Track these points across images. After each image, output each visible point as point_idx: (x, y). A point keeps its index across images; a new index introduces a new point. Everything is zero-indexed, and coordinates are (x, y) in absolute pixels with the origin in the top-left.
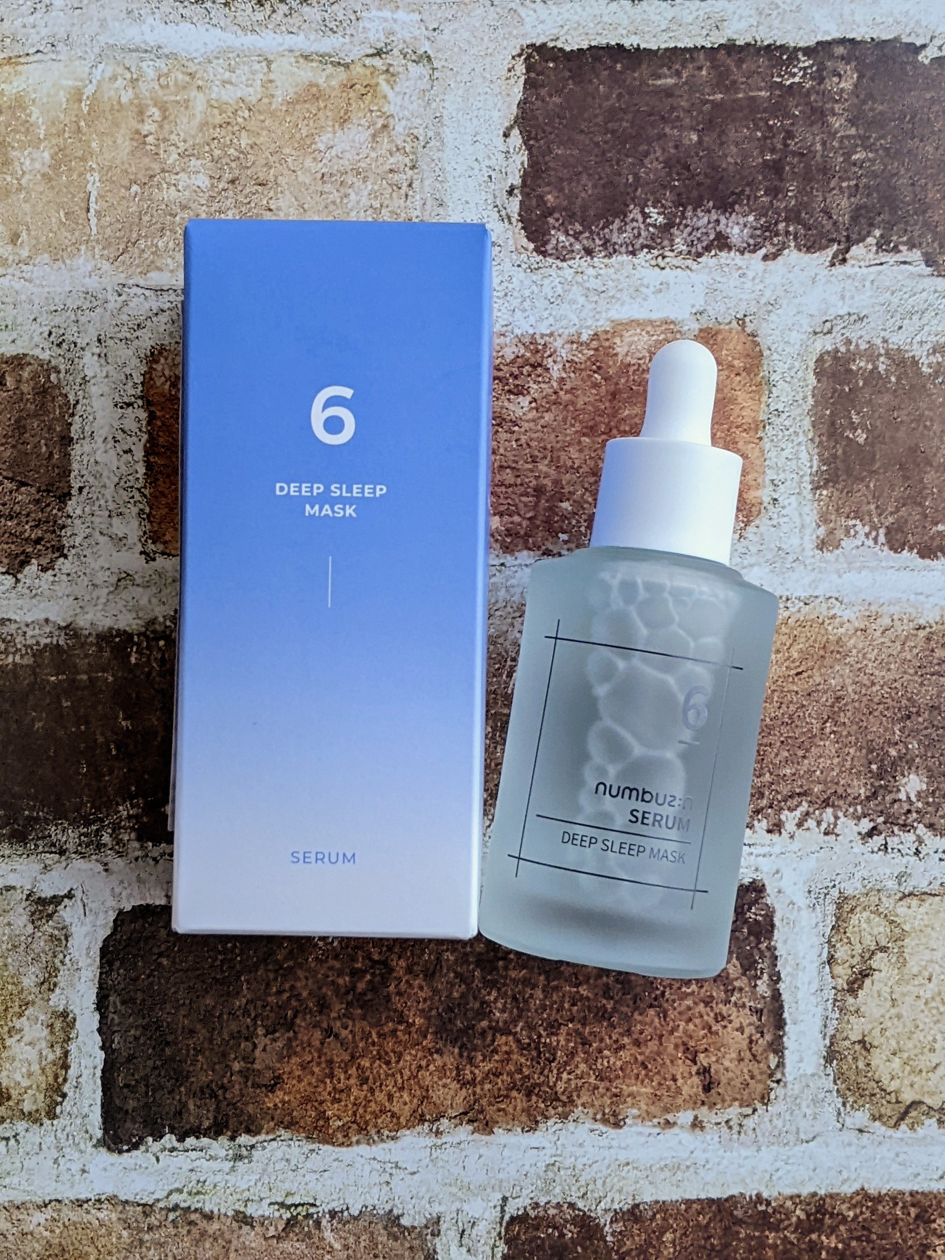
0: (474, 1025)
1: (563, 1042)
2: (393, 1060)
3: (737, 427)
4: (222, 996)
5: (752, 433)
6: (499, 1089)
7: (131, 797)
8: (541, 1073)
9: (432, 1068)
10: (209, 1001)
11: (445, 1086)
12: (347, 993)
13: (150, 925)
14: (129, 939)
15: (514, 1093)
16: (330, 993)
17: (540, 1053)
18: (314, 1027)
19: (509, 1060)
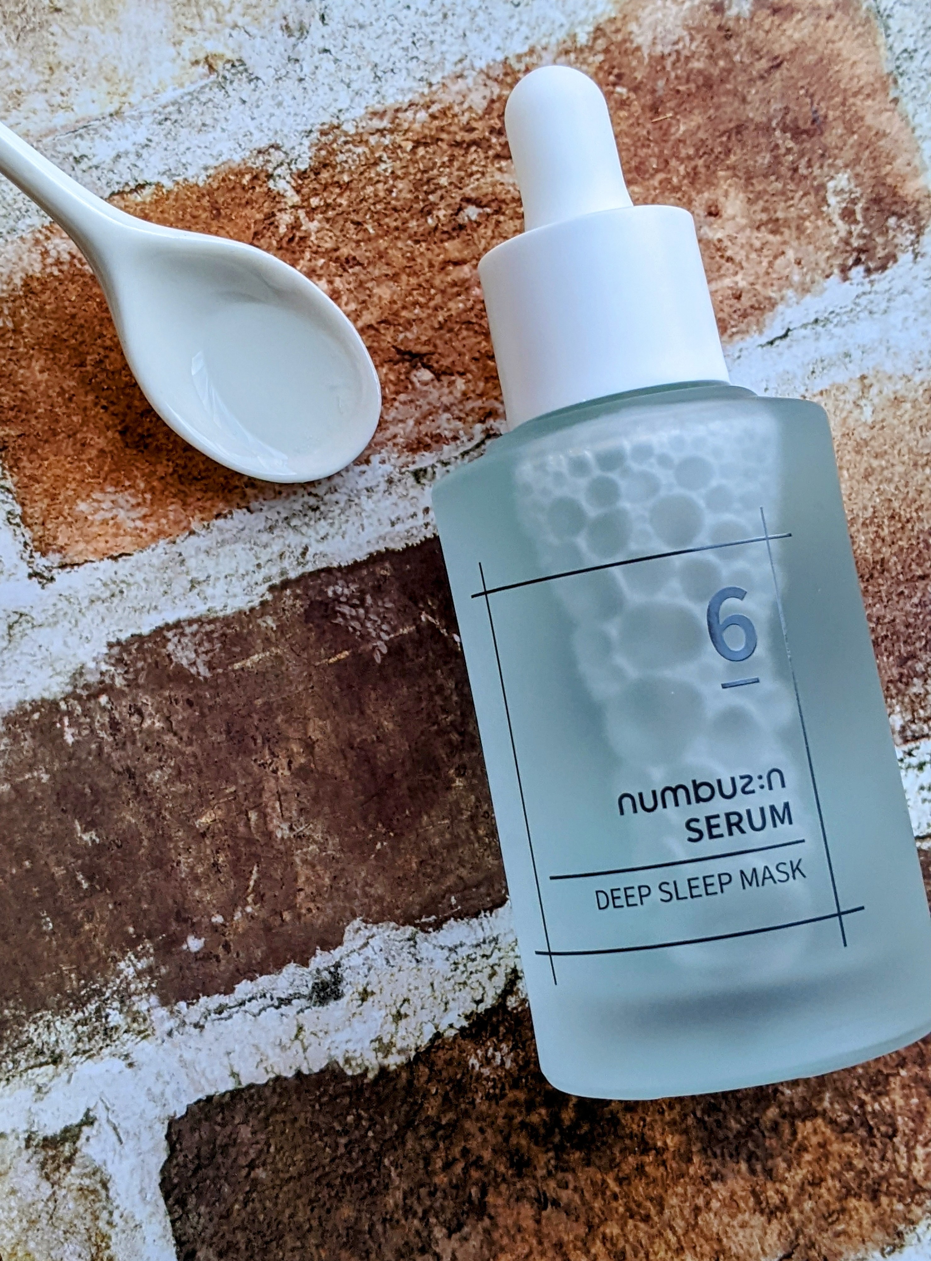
0: (757, 1120)
1: (900, 1102)
2: (653, 1212)
3: (855, 94)
4: (364, 1198)
5: (879, 97)
6: (827, 1204)
7: (133, 943)
8: (883, 1158)
9: (715, 1204)
10: (347, 1212)
11: (743, 1226)
12: (550, 1133)
13: (223, 1125)
14: (198, 1156)
15: (853, 1203)
16: (524, 1142)
17: (870, 1129)
18: (518, 1200)
19: (827, 1156)
